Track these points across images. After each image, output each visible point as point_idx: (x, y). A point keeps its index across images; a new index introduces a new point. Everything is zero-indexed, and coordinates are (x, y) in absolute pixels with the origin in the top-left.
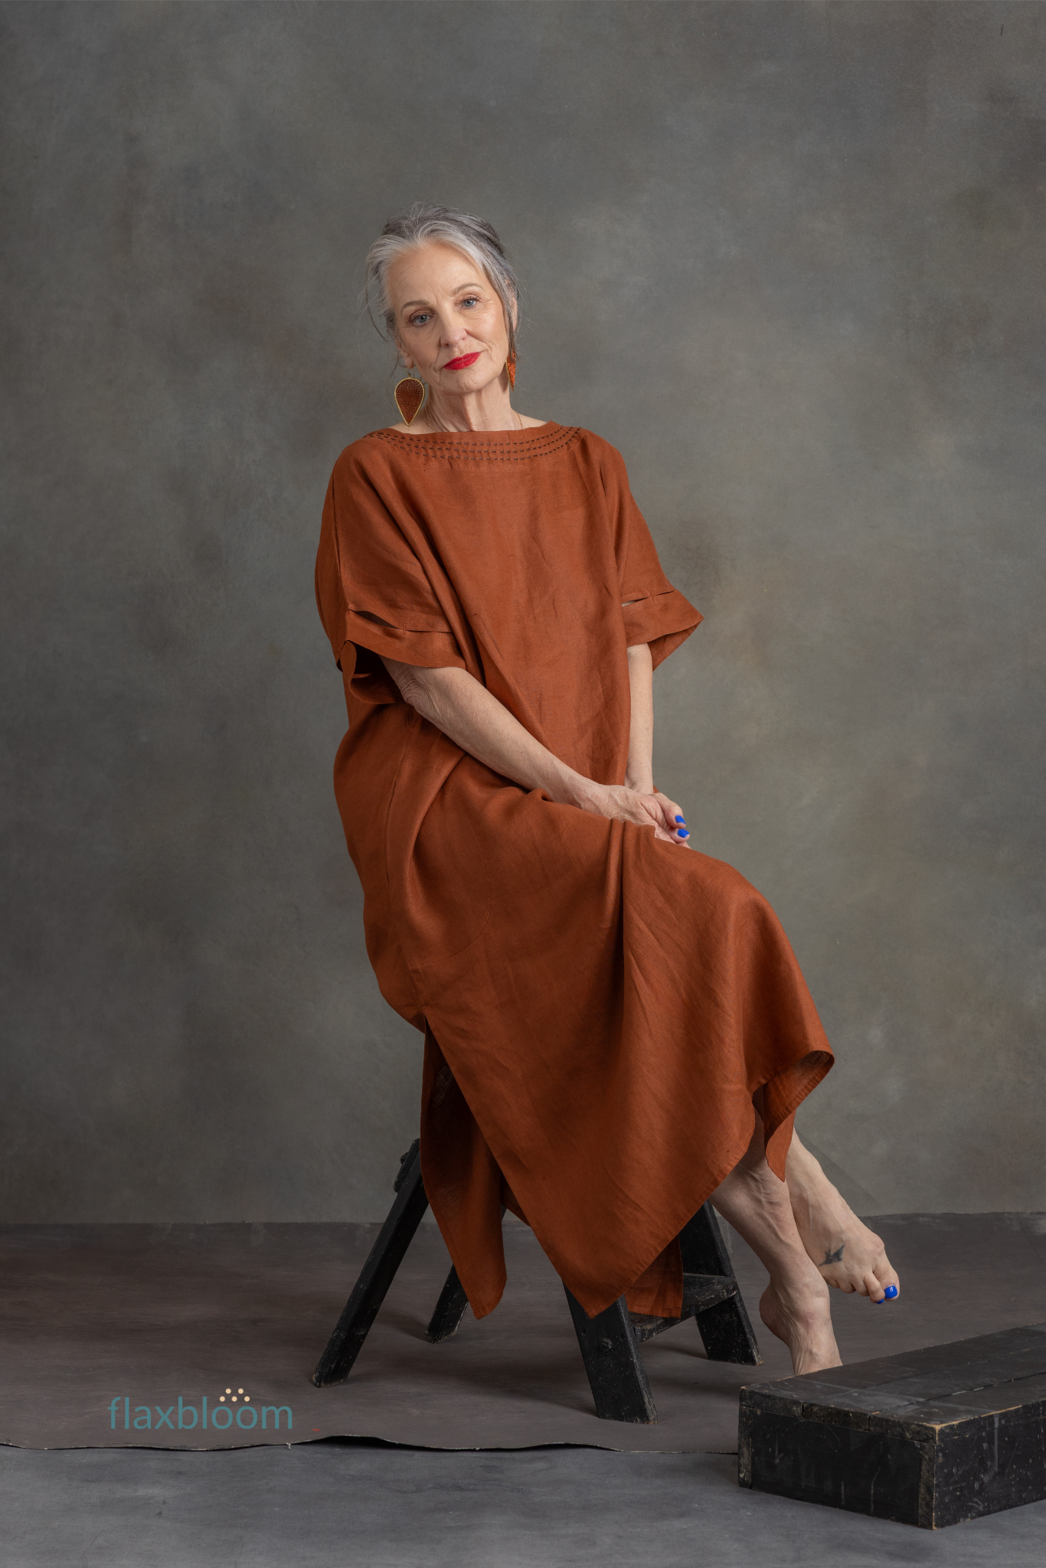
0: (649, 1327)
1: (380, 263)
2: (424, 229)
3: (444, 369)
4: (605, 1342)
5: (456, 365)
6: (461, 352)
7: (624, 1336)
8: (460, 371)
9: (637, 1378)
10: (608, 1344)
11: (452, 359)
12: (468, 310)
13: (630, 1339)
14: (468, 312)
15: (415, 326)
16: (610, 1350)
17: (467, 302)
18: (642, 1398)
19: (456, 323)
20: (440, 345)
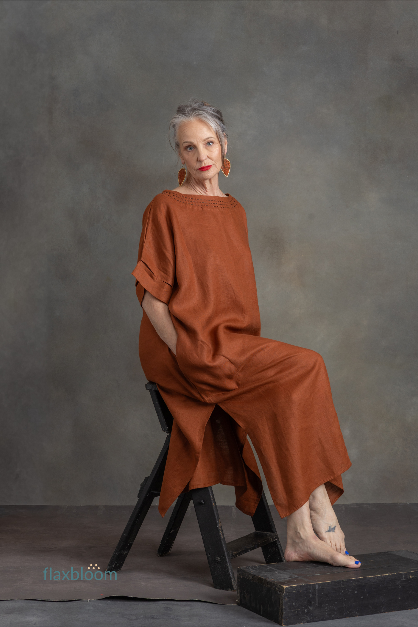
0: (235, 553)
1: (175, 124)
2: (195, 113)
3: (198, 170)
4: (217, 559)
5: (204, 169)
6: (205, 164)
7: (224, 556)
8: (204, 172)
9: (229, 573)
10: (218, 559)
11: (201, 167)
12: (209, 147)
13: (227, 557)
14: (209, 148)
15: (187, 150)
16: (219, 562)
17: (209, 143)
18: (231, 581)
19: (204, 152)
20: (197, 160)
